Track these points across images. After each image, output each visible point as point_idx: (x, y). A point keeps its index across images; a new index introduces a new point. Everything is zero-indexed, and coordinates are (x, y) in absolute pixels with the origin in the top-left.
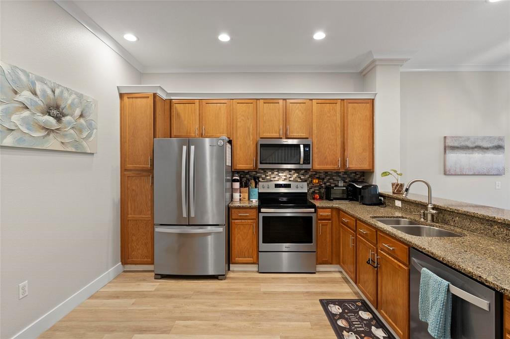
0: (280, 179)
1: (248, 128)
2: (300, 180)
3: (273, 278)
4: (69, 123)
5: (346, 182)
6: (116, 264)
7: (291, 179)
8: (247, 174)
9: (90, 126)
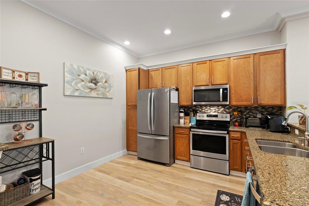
0: (211, 112)
1: (188, 81)
2: (226, 113)
3: (197, 172)
4: (100, 85)
5: (264, 115)
6: (124, 150)
7: (219, 112)
8: (190, 109)
9: (110, 86)
